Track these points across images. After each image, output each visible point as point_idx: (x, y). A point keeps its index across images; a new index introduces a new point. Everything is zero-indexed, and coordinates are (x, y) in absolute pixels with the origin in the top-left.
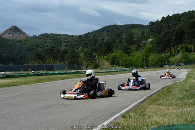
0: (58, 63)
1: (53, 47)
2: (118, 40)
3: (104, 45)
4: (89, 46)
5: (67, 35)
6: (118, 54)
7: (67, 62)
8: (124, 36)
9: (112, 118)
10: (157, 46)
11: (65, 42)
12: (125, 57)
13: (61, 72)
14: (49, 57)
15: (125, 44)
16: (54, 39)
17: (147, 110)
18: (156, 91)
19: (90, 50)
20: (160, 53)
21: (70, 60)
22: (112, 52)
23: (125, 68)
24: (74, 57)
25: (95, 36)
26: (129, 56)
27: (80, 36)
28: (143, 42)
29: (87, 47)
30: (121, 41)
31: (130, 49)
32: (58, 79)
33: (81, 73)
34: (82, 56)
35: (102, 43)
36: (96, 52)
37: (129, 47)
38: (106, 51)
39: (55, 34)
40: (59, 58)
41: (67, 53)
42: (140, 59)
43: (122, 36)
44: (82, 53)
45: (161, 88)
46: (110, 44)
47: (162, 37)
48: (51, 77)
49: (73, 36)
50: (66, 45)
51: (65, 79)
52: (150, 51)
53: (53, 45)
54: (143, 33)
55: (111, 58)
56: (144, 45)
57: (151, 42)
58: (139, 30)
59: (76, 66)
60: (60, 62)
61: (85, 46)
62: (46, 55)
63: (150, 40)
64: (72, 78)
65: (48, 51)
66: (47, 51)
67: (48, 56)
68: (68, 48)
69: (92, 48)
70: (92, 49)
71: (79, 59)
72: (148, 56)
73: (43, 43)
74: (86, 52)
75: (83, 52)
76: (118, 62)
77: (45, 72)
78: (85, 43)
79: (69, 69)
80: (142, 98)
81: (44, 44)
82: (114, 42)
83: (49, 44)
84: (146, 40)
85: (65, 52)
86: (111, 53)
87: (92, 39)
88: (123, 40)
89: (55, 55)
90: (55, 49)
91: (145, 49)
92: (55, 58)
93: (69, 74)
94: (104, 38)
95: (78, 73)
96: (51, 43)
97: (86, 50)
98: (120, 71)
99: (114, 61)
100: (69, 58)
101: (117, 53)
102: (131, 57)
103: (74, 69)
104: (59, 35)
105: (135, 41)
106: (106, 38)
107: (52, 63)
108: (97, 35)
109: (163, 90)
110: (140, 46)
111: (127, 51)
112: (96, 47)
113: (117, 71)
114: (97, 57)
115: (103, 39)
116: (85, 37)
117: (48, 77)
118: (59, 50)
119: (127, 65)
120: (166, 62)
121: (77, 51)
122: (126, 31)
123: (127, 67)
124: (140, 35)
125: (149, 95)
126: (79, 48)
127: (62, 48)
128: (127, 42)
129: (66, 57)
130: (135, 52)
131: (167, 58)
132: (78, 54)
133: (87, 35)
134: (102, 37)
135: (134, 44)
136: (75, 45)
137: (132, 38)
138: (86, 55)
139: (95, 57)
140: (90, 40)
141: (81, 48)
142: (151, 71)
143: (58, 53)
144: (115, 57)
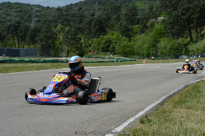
0: (26, 47)
1: (19, 23)
2: (114, 17)
3: (94, 23)
4: (72, 23)
5: (39, 6)
6: (114, 37)
7: (38, 46)
8: (123, 11)
9: (126, 124)
10: (172, 28)
11: (37, 16)
12: (124, 41)
13: (33, 59)
14: (13, 37)
15: (125, 23)
16: (21, 11)
17: (173, 114)
18: (176, 90)
19: (73, 29)
20: (176, 37)
21: (44, 42)
22: (106, 33)
23: (123, 58)
24: (49, 38)
25: (80, 9)
26: (130, 40)
27: (59, 9)
28: (151, 21)
29: (69, 25)
30: (118, 19)
31: (132, 30)
32: (31, 69)
33: (62, 62)
34: (61, 37)
35: (91, 20)
36: (82, 32)
37: (130, 27)
38: (97, 31)
39: (22, 4)
40: (27, 39)
41: (39, 32)
42: (146, 46)
43: (121, 11)
44: (61, 34)
45: (182, 86)
46: (103, 21)
47: (179, 14)
48: (19, 65)
49: (48, 7)
50: (39, 21)
51: (40, 69)
52: (161, 34)
53: (19, 19)
54: (151, 8)
55: (103, 42)
56: (152, 25)
57: (163, 21)
58: (145, 4)
59: (52, 52)
60: (29, 45)
61: (66, 23)
62: (8, 34)
63: (161, 18)
64: (50, 68)
65: (12, 29)
66: (9, 28)
67: (10, 35)
68: (40, 25)
69: (77, 26)
70: (76, 28)
71: (56, 42)
72: (157, 42)
73: (3, 16)
74: (68, 32)
75: (64, 32)
76: (114, 48)
77: (7, 58)
78: (66, 20)
79: (42, 55)
80: (159, 98)
81: (5, 18)
82: (109, 19)
83: (14, 18)
84: (156, 17)
85: (37, 31)
86: (104, 35)
87: (76, 13)
88: (122, 17)
89: (21, 34)
90: (22, 25)
91: (154, 30)
92: (22, 39)
93: (44, 62)
94: (94, 13)
95: (57, 61)
96: (16, 17)
97: (67, 29)
98: (117, 61)
99: (108, 46)
100: (42, 40)
101: (112, 35)
102: (132, 43)
103: (49, 56)
104: (28, 5)
105: (139, 19)
106: (97, 14)
107: (17, 46)
108: (85, 8)
109: (186, 89)
110: (145, 27)
111: (128, 33)
112: (81, 26)
113: (113, 61)
114: (82, 41)
115: (93, 15)
116: (66, 11)
117: (15, 65)
118: (27, 27)
119: (126, 53)
120: (183, 52)
121: (55, 30)
122: (127, 3)
123: (126, 57)
124: (147, 10)
125: (168, 95)
126: (57, 25)
127: (33, 25)
128: (127, 20)
129: (37, 38)
130: (138, 36)
131: (186, 45)
132: (56, 34)
133: (69, 7)
134: (91, 12)
135: (138, 24)
136: (51, 21)
137: (135, 14)
138: (67, 37)
139: (80, 39)
140: (74, 15)
141: (59, 26)
142: (162, 62)
143: (26, 31)
144: (109, 42)
